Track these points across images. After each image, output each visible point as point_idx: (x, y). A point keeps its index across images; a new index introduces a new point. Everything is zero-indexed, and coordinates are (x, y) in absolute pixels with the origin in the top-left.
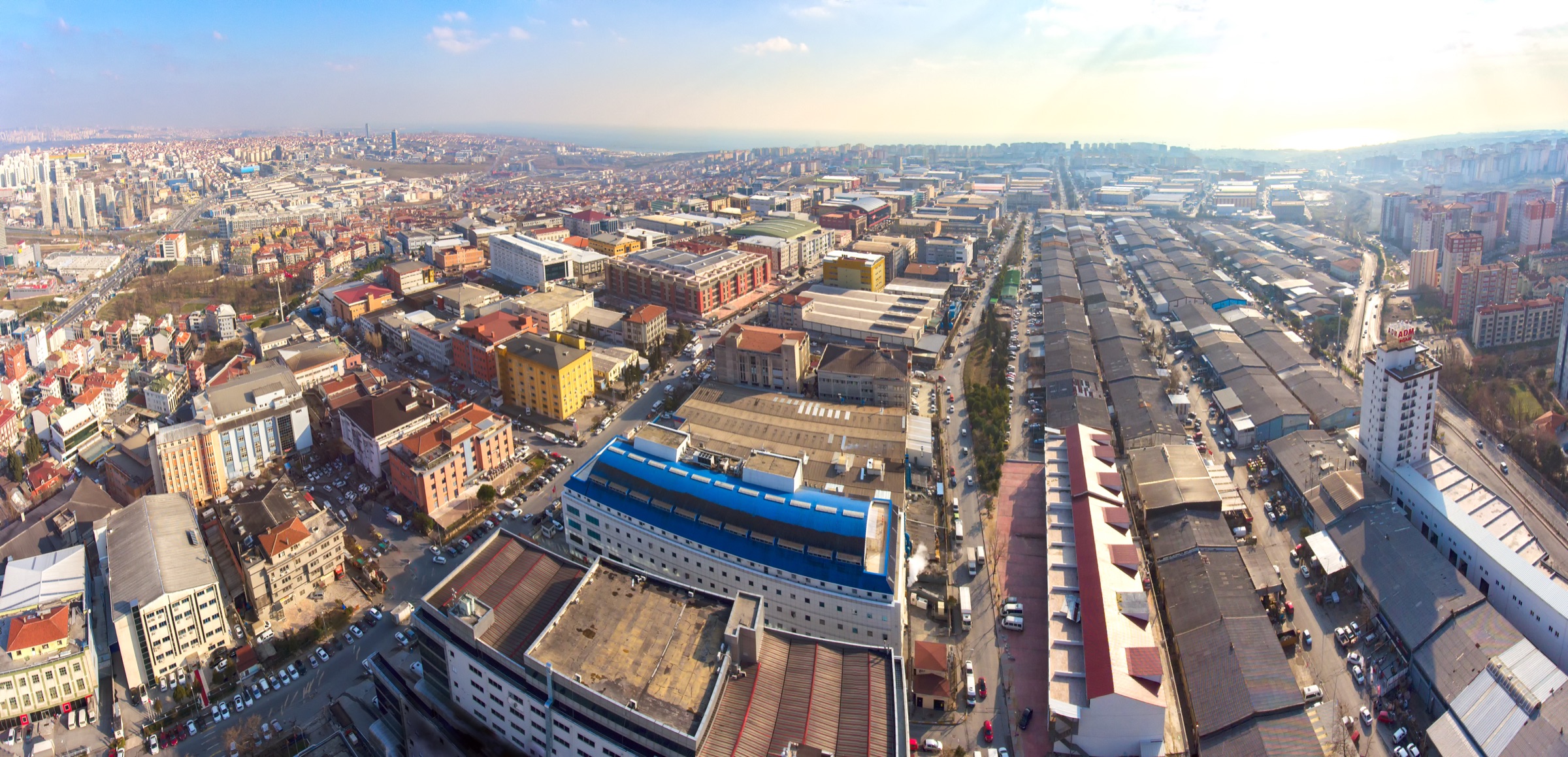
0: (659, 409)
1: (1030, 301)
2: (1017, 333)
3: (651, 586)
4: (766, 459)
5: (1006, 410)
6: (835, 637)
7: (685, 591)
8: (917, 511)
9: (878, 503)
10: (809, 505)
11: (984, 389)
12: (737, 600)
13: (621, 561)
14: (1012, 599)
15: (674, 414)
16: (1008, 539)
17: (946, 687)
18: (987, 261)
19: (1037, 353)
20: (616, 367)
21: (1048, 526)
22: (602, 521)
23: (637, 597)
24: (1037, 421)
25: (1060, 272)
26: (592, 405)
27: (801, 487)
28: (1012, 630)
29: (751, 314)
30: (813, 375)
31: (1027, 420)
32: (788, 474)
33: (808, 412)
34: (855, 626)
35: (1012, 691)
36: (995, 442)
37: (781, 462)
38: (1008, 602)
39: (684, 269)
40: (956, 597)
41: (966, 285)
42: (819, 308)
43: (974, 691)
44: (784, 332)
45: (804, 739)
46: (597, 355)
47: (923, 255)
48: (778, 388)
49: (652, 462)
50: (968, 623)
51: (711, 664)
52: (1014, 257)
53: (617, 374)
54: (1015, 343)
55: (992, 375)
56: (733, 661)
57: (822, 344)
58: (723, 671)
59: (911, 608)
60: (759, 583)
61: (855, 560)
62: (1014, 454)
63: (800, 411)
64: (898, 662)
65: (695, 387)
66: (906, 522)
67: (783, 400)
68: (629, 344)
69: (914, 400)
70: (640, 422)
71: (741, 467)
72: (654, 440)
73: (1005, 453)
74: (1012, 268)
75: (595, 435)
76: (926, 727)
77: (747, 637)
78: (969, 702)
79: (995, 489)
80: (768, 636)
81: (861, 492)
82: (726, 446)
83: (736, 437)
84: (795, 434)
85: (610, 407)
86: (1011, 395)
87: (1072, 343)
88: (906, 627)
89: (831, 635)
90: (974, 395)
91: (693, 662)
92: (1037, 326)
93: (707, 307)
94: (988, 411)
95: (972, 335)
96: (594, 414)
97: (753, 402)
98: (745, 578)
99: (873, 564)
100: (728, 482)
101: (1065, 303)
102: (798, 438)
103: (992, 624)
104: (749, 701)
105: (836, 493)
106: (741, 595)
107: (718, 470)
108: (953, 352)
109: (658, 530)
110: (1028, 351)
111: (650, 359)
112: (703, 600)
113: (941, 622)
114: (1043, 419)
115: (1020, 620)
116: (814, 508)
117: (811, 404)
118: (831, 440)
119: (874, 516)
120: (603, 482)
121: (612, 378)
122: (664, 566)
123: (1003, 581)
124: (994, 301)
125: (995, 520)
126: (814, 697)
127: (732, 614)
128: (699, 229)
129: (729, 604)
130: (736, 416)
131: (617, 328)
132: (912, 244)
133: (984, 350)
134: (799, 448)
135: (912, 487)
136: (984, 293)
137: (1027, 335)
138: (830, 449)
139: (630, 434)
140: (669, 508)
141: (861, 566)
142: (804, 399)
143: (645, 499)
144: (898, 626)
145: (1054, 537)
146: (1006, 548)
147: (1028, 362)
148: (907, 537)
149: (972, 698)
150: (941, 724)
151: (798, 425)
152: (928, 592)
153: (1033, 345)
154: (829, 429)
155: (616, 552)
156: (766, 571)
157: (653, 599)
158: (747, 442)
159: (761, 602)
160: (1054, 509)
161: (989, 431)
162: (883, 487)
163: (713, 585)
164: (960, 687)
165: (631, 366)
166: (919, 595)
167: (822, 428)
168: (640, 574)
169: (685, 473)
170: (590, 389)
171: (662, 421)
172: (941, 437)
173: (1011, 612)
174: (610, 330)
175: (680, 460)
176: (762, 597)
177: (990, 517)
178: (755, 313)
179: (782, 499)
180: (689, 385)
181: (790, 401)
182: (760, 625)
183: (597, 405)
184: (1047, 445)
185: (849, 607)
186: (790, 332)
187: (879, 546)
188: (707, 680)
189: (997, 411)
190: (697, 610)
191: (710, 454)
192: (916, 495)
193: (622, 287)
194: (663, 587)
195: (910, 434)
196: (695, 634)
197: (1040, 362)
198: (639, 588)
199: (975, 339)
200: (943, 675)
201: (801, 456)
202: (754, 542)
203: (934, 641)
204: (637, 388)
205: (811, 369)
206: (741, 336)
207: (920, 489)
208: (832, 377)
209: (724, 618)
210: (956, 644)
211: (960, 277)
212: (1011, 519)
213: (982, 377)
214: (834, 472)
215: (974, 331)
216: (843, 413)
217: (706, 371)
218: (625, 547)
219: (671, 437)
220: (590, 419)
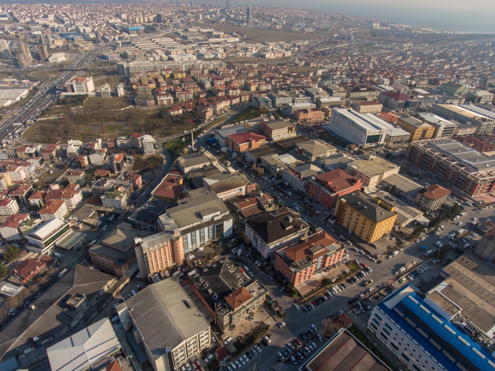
20: (408, 220)
53: (407, 223)
68: (417, 205)
75: (387, 258)
85: (399, 244)
96: (388, 245)
100: (481, 352)
121: (404, 225)
131: (414, 193)
169: (454, 333)
174: (407, 193)
183: (390, 239)
191: (473, 327)
193: (417, 160)
220: (386, 247)
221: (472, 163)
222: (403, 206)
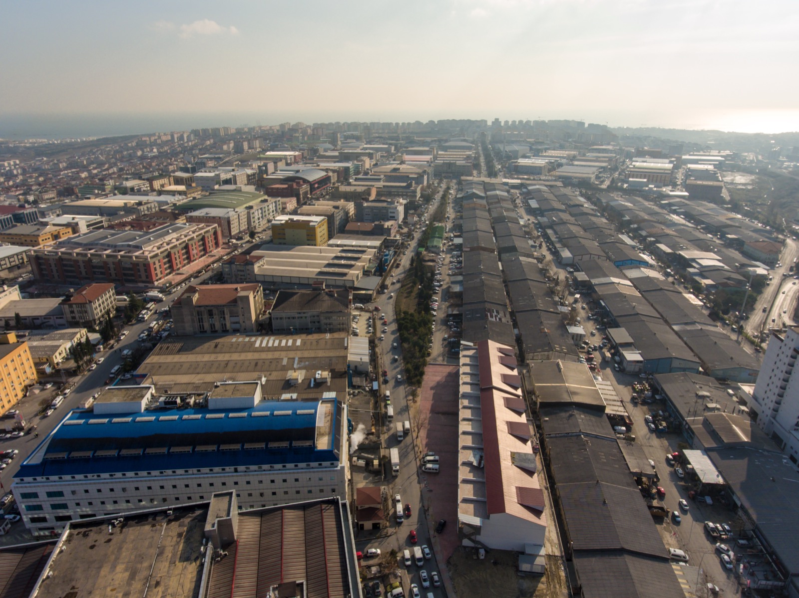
0: (118, 373)
1: (452, 250)
2: (440, 274)
3: (130, 522)
4: (227, 388)
5: (430, 329)
6: (297, 500)
7: (164, 513)
8: (357, 403)
9: (325, 401)
10: (268, 413)
11: (412, 315)
12: (213, 501)
13: (94, 515)
14: (431, 453)
15: (135, 373)
16: (429, 415)
17: (381, 514)
18: (416, 219)
19: (457, 289)
20: (62, 349)
21: (460, 407)
22: (67, 490)
23: (116, 539)
24: (454, 337)
25: (478, 228)
26: (37, 391)
27: (260, 401)
28: (430, 473)
29: (205, 276)
30: (267, 316)
31: (446, 336)
32: (249, 394)
33: (264, 345)
34: (309, 489)
35: (431, 510)
36: (420, 351)
37: (242, 387)
38: (427, 455)
39: (129, 246)
40: (388, 456)
41: (398, 237)
42: (269, 263)
43: (402, 512)
44: (239, 286)
45: (282, 579)
46: (35, 344)
47: (360, 215)
48: (235, 331)
49: (115, 420)
50: (397, 471)
51: (196, 560)
52: (439, 215)
53: (64, 354)
54: (439, 281)
55: (419, 304)
56: (215, 548)
57: (274, 292)
58: (207, 560)
59: (354, 468)
60: (230, 481)
61: (307, 443)
62: (435, 359)
63: (257, 345)
64: (344, 505)
65: (154, 345)
66: (349, 411)
67: (241, 339)
68: (75, 324)
69: (354, 325)
70: (98, 389)
71: (206, 400)
72: (115, 400)
73: (428, 359)
74: (437, 224)
75: (45, 417)
76: (368, 541)
77: (225, 526)
78: (398, 520)
79: (419, 383)
80: (242, 518)
81: (311, 396)
82: (190, 386)
83: (200, 376)
84: (253, 363)
85: (60, 387)
86: (434, 318)
87: (486, 282)
88: (349, 480)
89: (293, 500)
90: (403, 319)
91: (180, 565)
92: (459, 269)
93: (160, 276)
94: (415, 330)
95: (403, 275)
96: (41, 399)
97: (214, 344)
98: (218, 482)
99: (323, 444)
100: (195, 414)
101: (482, 252)
102: (256, 366)
103: (415, 470)
104: (234, 572)
105: (292, 400)
106: (216, 496)
107: (185, 406)
108: (387, 288)
109: (130, 474)
110: (449, 287)
111: (101, 332)
112: (181, 512)
113: (377, 473)
114: (459, 335)
115: (437, 466)
116: (272, 414)
117: (266, 338)
118: (285, 362)
119: (322, 411)
120: (64, 455)
121: (58, 358)
122: (140, 501)
123: (424, 442)
124: (422, 250)
125: (418, 403)
126: (284, 547)
127: (210, 513)
128: (141, 208)
129: (206, 506)
130: (198, 360)
131: (57, 313)
132: (351, 207)
133: (413, 287)
134: (258, 373)
135: (351, 386)
136: (413, 244)
137: (449, 275)
138: (285, 369)
139: (88, 403)
140: (140, 451)
141: (314, 446)
142: (260, 335)
143: (114, 453)
144: (343, 481)
145: (464, 414)
146: (427, 421)
147: (448, 295)
148: (349, 421)
149: (400, 517)
150: (378, 538)
151: (256, 356)
152: (366, 455)
153: (453, 283)
154: (283, 354)
155: (88, 510)
156: (236, 471)
157: (133, 532)
158: (209, 378)
159: (234, 495)
160: (465, 396)
161: (415, 344)
162: (329, 389)
163: (189, 498)
164: (391, 512)
165: (79, 344)
166: (359, 458)
167: (277, 355)
168: (116, 519)
169: (153, 418)
170: (32, 375)
171: (123, 382)
172: (377, 350)
173: (429, 461)
174: (47, 316)
175: (146, 409)
176: (234, 491)
177: (415, 402)
178: (210, 274)
179: (245, 414)
180: (148, 345)
181: (247, 339)
182: (234, 511)
183: (43, 390)
184: (462, 354)
185: (304, 477)
186: (244, 285)
187: (327, 430)
188: (195, 573)
189: (422, 330)
190: (178, 523)
191: (176, 396)
192: (356, 391)
193: (55, 273)
194: (140, 519)
195: (351, 350)
196: (178, 543)
197: (459, 295)
198: (118, 530)
199: (405, 278)
200: (379, 506)
201: (260, 379)
202: (224, 452)
203: (371, 486)
204: (90, 361)
205: (265, 312)
206: (197, 295)
207: (359, 387)
208: (284, 315)
209: (203, 519)
210: (388, 485)
211: (393, 232)
212: (431, 402)
213: (410, 306)
214: (289, 385)
215: (404, 272)
216: (294, 341)
217: (164, 330)
218: (96, 502)
219: (134, 393)
220: (37, 404)
221: (130, 243)
222: (46, 334)
